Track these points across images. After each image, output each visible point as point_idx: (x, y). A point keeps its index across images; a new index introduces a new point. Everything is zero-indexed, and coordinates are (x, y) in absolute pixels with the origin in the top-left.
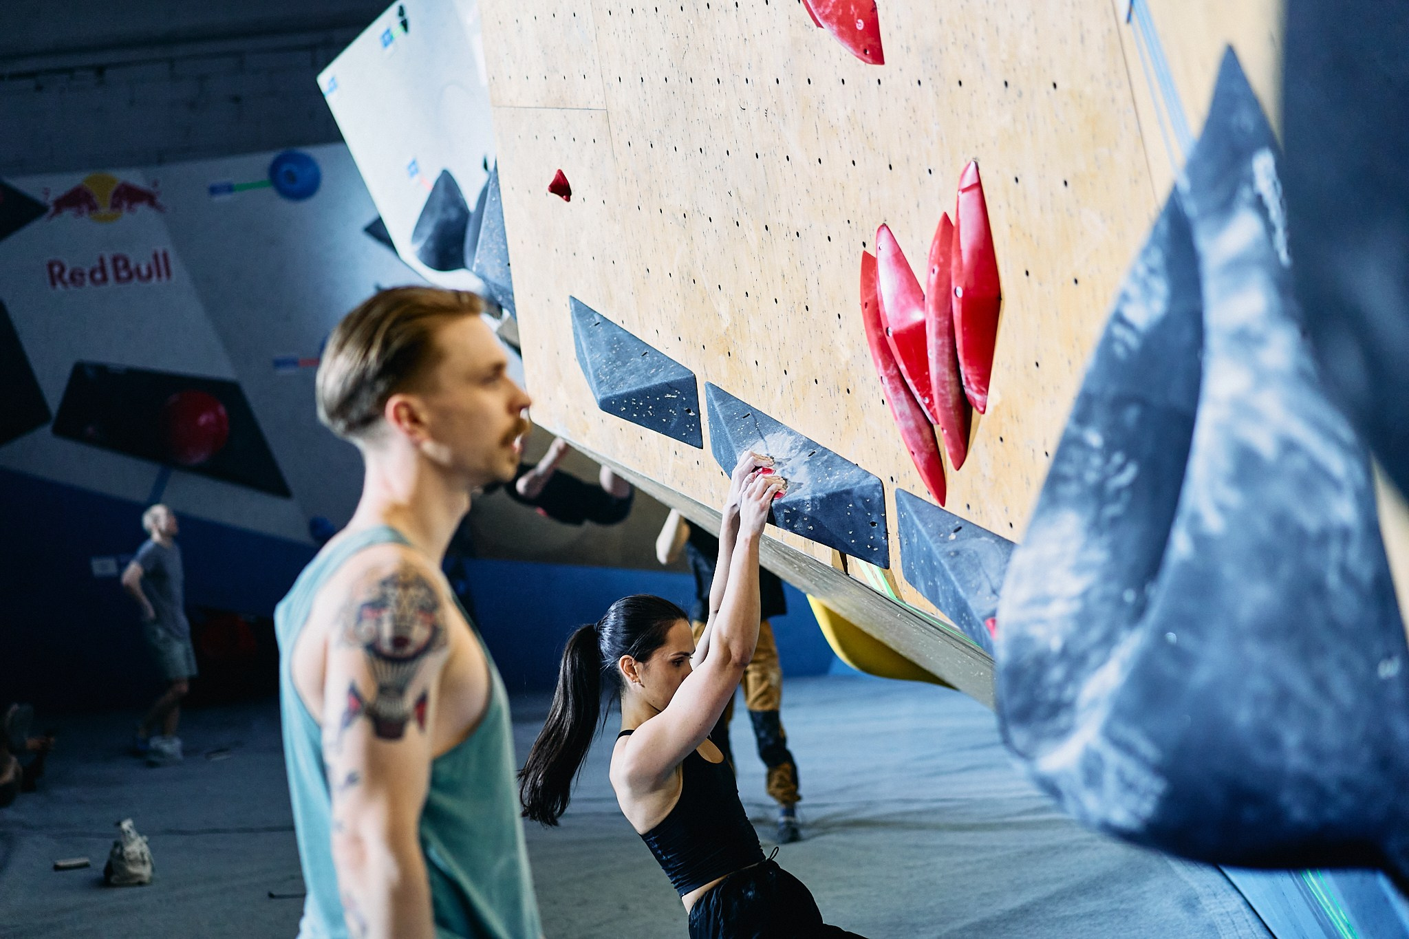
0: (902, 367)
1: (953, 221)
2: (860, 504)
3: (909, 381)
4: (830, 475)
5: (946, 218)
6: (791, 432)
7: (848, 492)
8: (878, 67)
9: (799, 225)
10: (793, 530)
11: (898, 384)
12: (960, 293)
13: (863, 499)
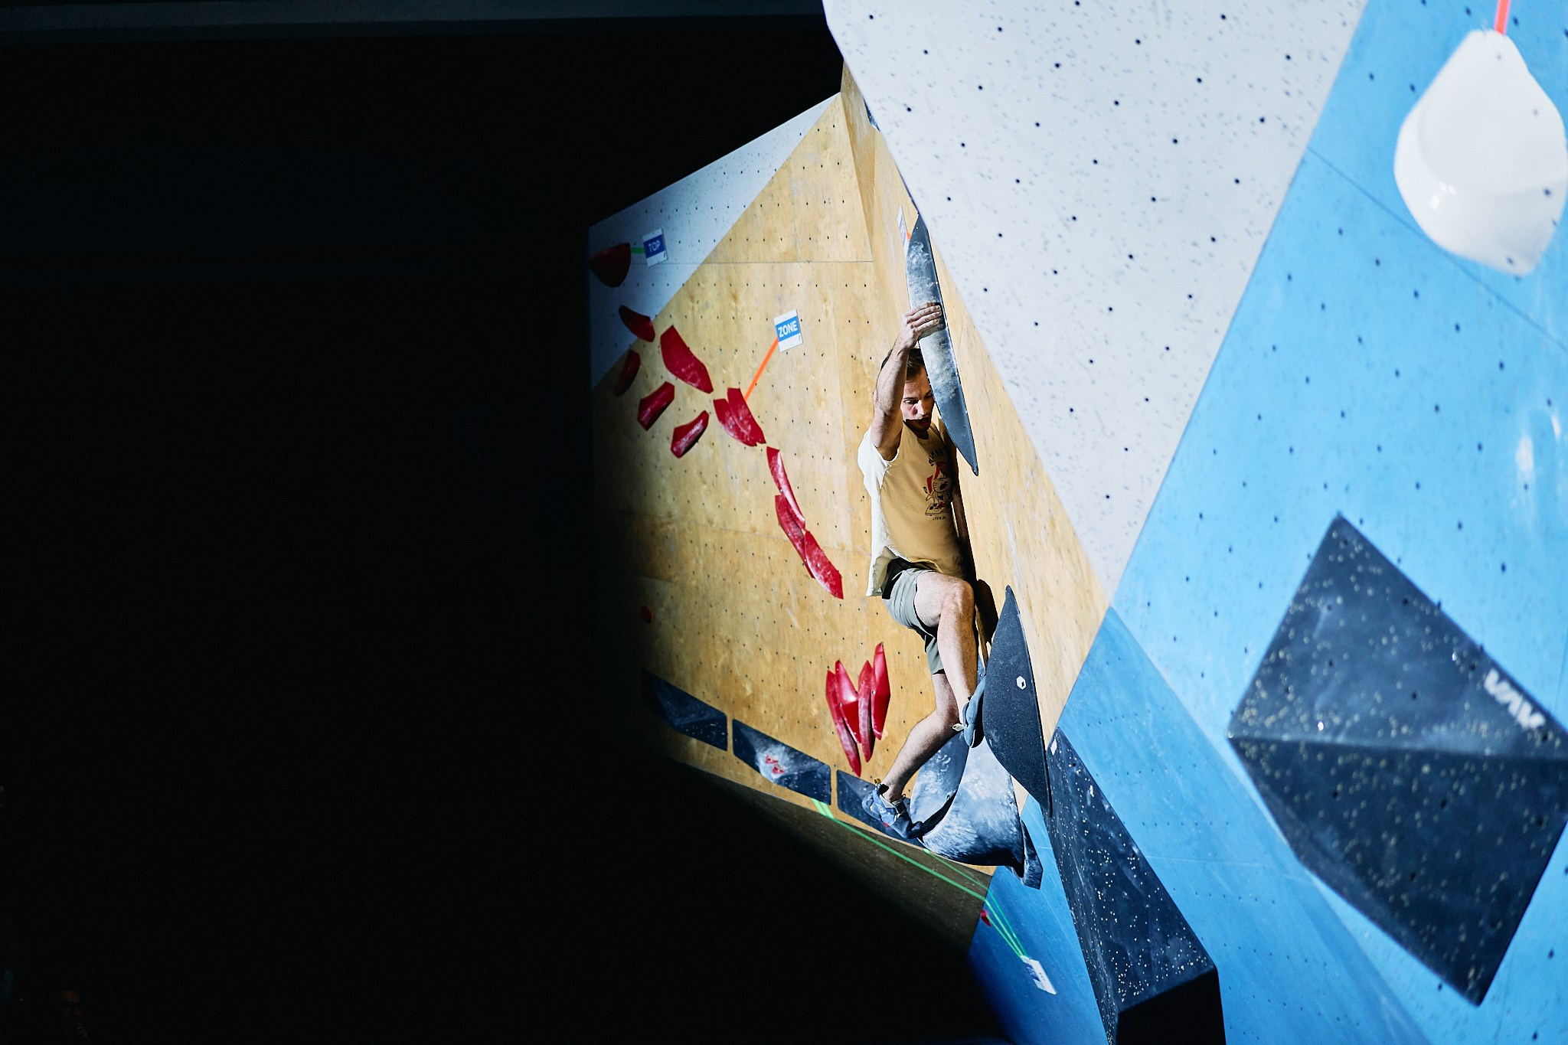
0: (846, 719)
1: (872, 666)
2: (819, 776)
3: (848, 725)
4: (806, 763)
5: (868, 663)
6: (783, 744)
7: (815, 771)
8: (840, 600)
9: (795, 654)
10: (789, 788)
11: (843, 726)
12: (874, 693)
13: (821, 774)
